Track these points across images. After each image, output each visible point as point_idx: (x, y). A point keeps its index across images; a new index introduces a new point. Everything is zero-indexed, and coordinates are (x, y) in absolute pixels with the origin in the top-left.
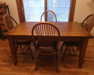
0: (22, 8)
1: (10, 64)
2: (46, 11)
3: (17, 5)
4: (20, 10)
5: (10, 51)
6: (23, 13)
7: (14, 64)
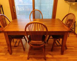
0: (14, 7)
1: (6, 54)
2: (34, 10)
3: (10, 5)
4: (12, 9)
5: (6, 43)
6: (15, 12)
7: (9, 54)
